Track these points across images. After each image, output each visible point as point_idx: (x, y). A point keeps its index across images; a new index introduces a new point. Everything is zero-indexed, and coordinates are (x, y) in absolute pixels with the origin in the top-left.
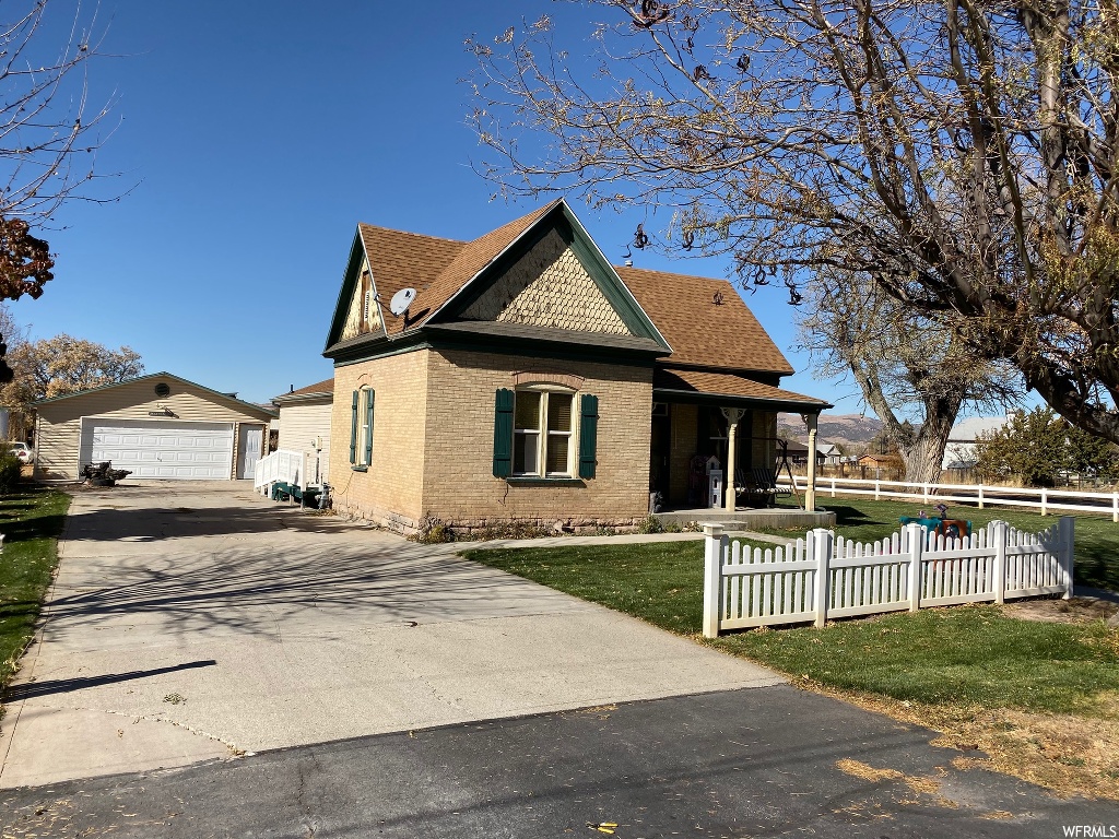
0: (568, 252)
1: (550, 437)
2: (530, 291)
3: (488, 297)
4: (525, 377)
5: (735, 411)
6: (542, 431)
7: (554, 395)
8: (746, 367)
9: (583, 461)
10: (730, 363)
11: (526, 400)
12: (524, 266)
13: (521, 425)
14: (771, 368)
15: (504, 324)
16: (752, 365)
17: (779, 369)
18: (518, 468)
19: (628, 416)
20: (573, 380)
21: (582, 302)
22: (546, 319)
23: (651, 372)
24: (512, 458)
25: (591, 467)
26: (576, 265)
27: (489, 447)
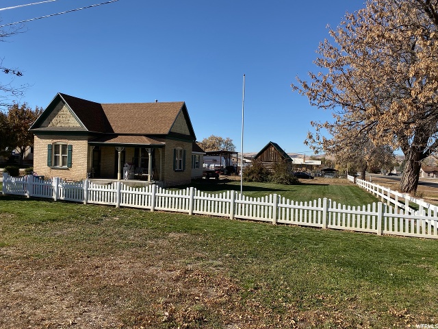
0: (64, 107)
1: (63, 157)
2: (55, 118)
3: (46, 121)
4: (55, 141)
5: (120, 148)
6: (60, 155)
7: (63, 145)
8: (148, 133)
9: (69, 163)
10: (143, 132)
11: (57, 146)
12: (54, 112)
13: (55, 153)
14: (158, 133)
15: (50, 127)
16: (151, 132)
17: (162, 133)
18: (56, 165)
19: (80, 150)
20: (67, 141)
21: (68, 119)
22: (59, 125)
23: (87, 137)
24: (53, 162)
25: (70, 165)
26: (66, 110)
27: (47, 159)
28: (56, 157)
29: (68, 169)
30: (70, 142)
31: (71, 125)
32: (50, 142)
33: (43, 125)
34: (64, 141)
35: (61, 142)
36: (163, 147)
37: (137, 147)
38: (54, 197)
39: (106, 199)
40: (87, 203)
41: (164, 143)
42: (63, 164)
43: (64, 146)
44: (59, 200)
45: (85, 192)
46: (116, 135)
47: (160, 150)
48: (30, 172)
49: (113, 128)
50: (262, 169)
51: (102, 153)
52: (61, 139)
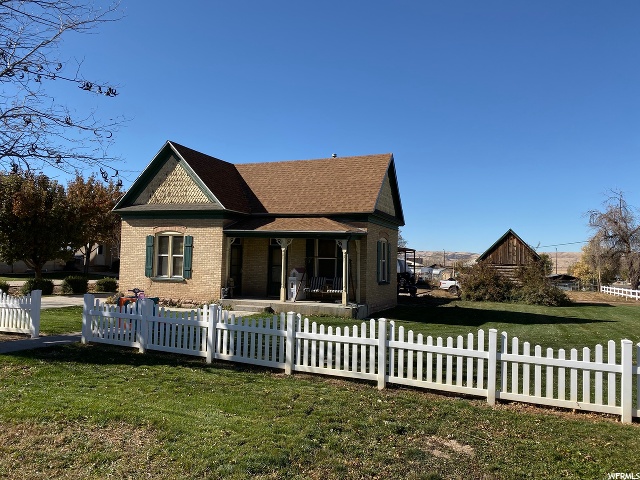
0: (178, 166)
1: (175, 258)
2: (162, 188)
3: (144, 194)
4: (160, 229)
5: (284, 240)
6: (169, 255)
7: (175, 237)
8: (334, 211)
9: (185, 270)
10: (323, 210)
11: (163, 240)
12: (159, 176)
13: (160, 252)
14: (354, 211)
15: (150, 205)
16: (340, 210)
17: (361, 210)
18: (160, 273)
19: (209, 246)
20: (182, 229)
21: (185, 189)
22: (168, 200)
23: (222, 221)
24: (155, 268)
25: (189, 273)
26: (182, 171)
27: (144, 263)
28: (161, 259)
29: (184, 282)
30: (188, 232)
31: (191, 200)
32: (150, 231)
33: (138, 201)
34: (177, 228)
35: (171, 231)
36: (362, 237)
37: (309, 238)
38: (206, 353)
39: (346, 363)
40: (294, 372)
41: (364, 230)
42: (175, 272)
43: (177, 239)
44: (218, 363)
45: (289, 344)
46: (272, 218)
47: (358, 242)
48: (110, 288)
49: (265, 205)
50: (497, 278)
51: (245, 251)
52: (173, 225)
